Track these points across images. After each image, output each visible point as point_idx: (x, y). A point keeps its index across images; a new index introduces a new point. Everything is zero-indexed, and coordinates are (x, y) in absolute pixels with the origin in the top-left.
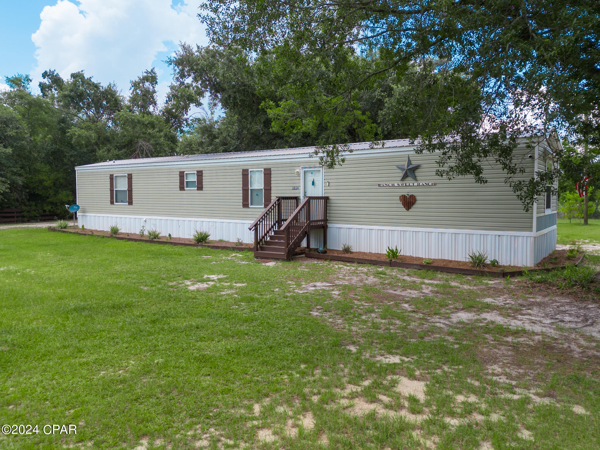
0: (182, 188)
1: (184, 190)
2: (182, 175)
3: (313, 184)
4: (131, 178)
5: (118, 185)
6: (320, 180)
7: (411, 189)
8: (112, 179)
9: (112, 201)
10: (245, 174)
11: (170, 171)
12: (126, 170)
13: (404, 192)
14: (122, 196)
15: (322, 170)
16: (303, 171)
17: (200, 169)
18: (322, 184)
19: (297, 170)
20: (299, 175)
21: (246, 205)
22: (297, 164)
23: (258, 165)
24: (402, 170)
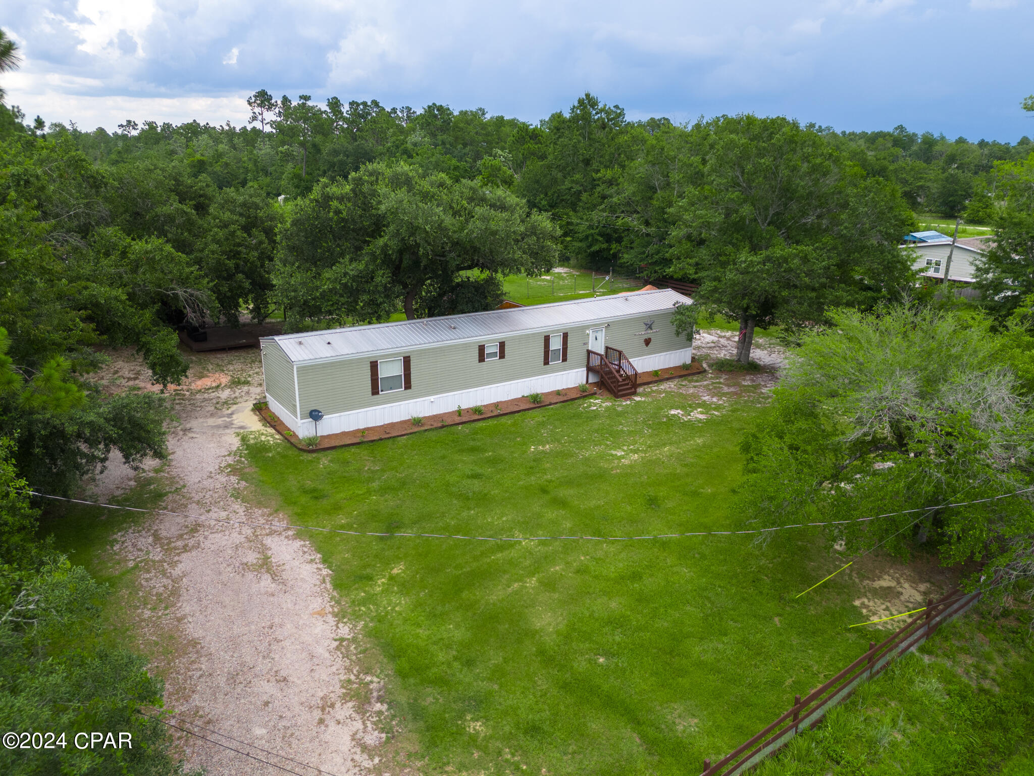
0: (482, 359)
1: (484, 361)
2: (482, 349)
3: (596, 339)
4: (410, 361)
5: (384, 372)
6: (602, 336)
7: (650, 334)
8: (374, 366)
9: (375, 391)
10: (547, 339)
11: (466, 346)
12: (400, 353)
13: (646, 337)
14: (392, 382)
15: (604, 329)
16: (591, 331)
17: (503, 340)
18: (603, 338)
19: (587, 332)
20: (588, 335)
21: (546, 363)
22: (588, 327)
23: (558, 331)
24: (646, 325)
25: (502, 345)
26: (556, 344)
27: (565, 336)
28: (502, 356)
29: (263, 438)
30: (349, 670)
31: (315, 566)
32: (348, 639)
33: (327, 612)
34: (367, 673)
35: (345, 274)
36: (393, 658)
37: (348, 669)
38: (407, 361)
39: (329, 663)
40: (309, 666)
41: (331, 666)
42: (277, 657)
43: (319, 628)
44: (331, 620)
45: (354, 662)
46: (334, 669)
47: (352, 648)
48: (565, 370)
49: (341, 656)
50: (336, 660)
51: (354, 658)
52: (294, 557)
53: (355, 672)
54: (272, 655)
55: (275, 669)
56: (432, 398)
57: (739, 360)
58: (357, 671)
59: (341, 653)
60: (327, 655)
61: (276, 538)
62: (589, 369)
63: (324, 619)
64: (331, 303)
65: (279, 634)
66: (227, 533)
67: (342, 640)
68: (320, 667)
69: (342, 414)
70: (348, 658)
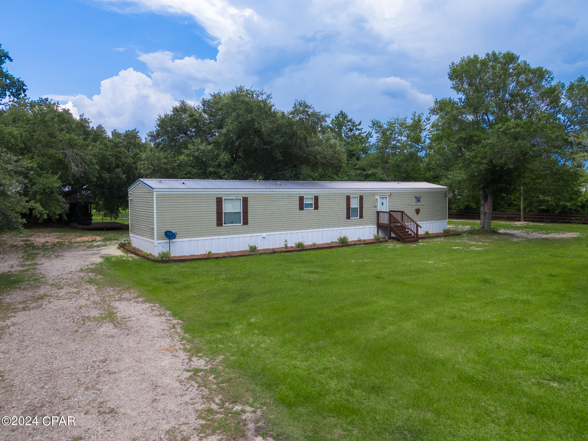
0: (301, 208)
1: (303, 210)
2: (301, 199)
3: (383, 204)
4: (247, 201)
5: (228, 208)
6: (386, 202)
7: (419, 206)
8: (219, 201)
9: (219, 223)
10: (348, 198)
11: (290, 196)
12: (240, 194)
13: (416, 207)
14: (233, 218)
15: (388, 197)
16: (379, 197)
17: (317, 195)
18: (388, 204)
19: (376, 197)
20: (377, 200)
21: (348, 217)
22: (376, 194)
23: (356, 194)
24: (416, 198)
25: (316, 198)
26: (355, 204)
27: (361, 198)
28: (316, 208)
29: (124, 258)
30: (209, 399)
31: (165, 318)
32: (204, 370)
33: (177, 348)
34: (235, 402)
35: (198, 150)
36: (269, 387)
37: (207, 398)
38: (245, 201)
39: (178, 392)
40: (150, 395)
41: (182, 396)
42: (106, 389)
43: (167, 362)
44: (183, 355)
45: (215, 391)
46: (187, 398)
47: (211, 378)
48: (361, 225)
49: (196, 385)
50: (190, 389)
51: (215, 387)
52: (142, 313)
53: (217, 400)
54: (99, 386)
55: (100, 400)
56: (264, 235)
57: (483, 227)
58: (220, 400)
59: (197, 382)
60: (177, 384)
61: (124, 303)
62: (380, 226)
63: (173, 354)
64: (185, 172)
65: (113, 367)
66: (74, 299)
67: (196, 371)
68: (167, 397)
69: (192, 239)
70: (206, 388)
